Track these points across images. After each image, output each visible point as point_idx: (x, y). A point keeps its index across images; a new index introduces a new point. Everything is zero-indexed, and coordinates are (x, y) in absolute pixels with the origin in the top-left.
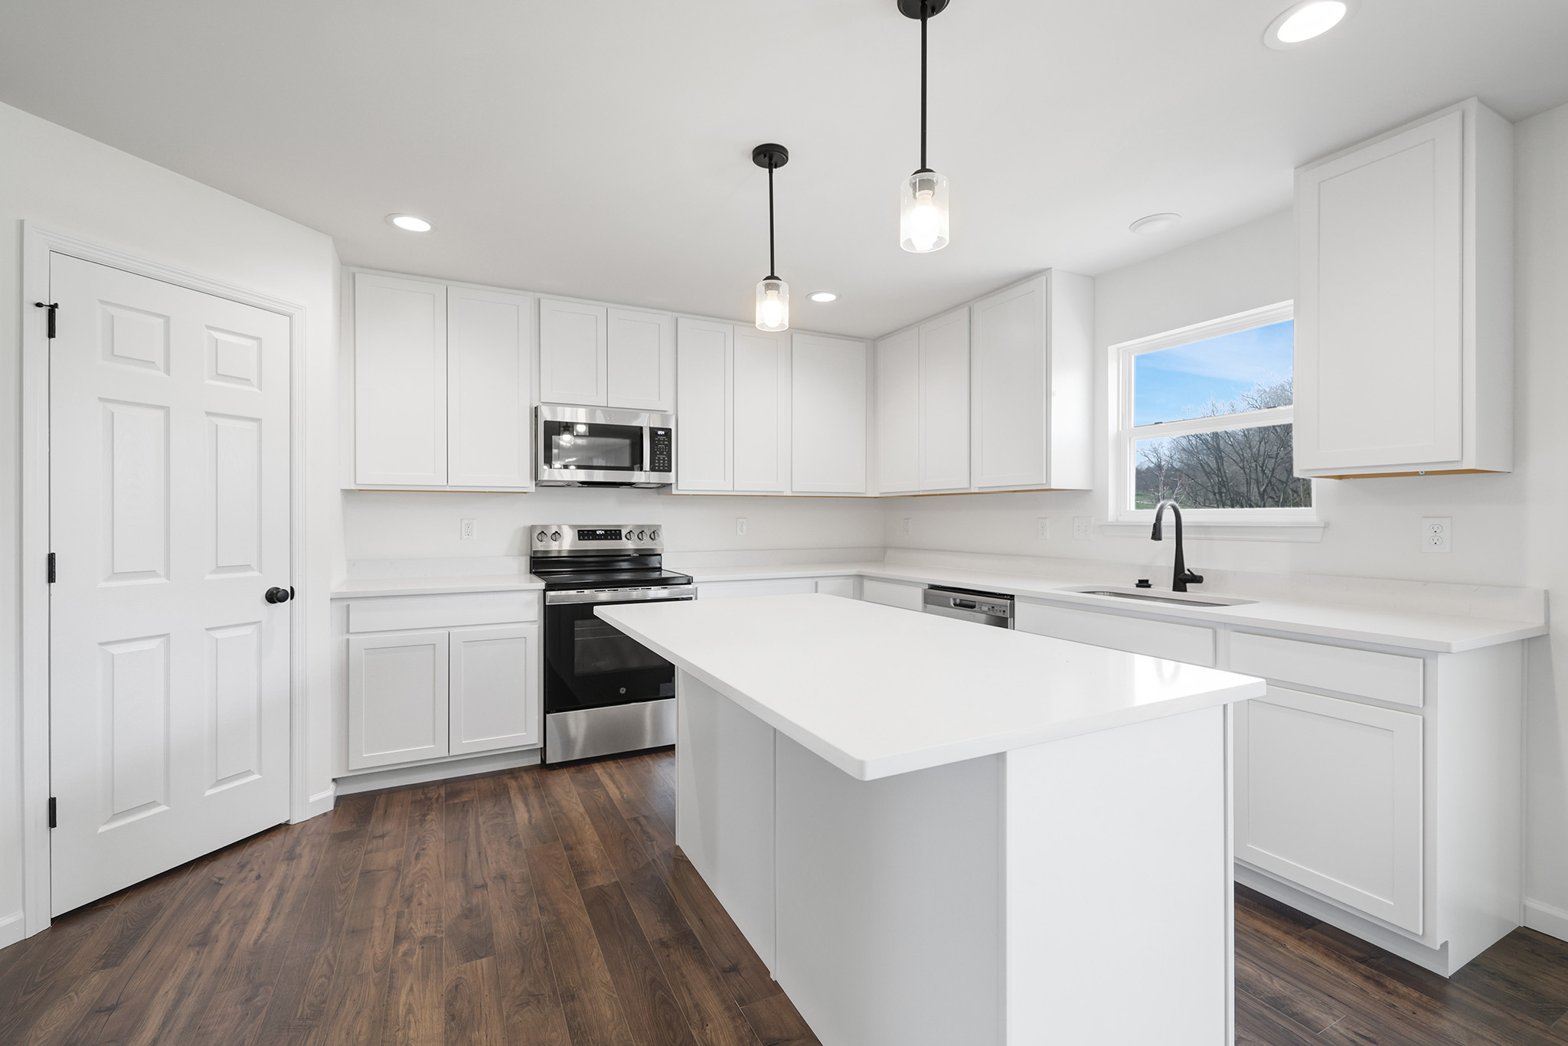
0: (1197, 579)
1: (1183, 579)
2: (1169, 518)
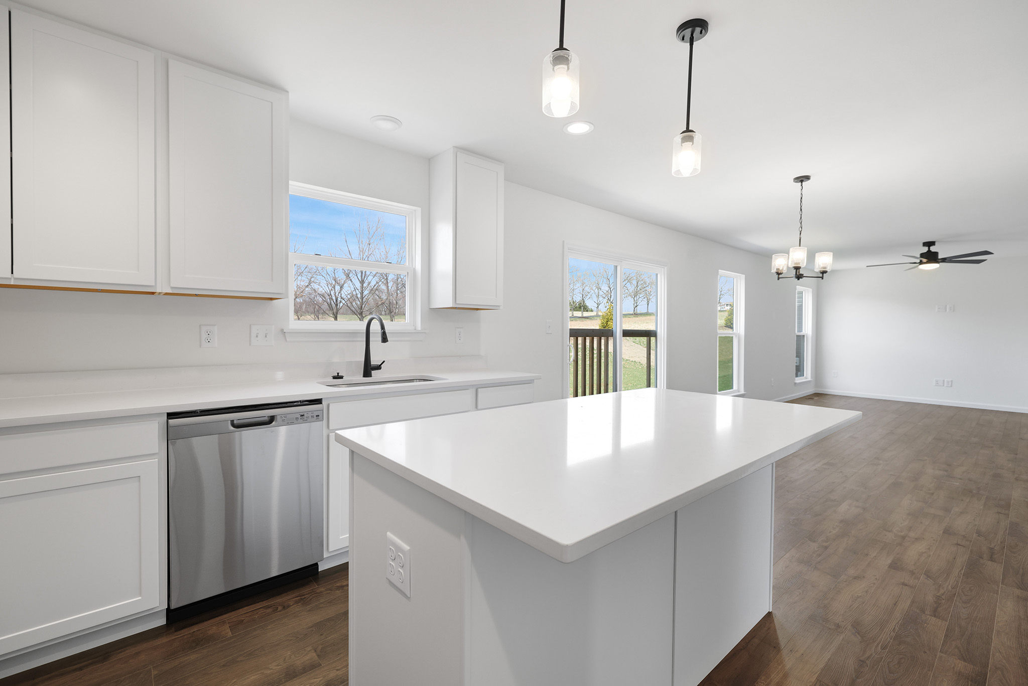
0: (378, 367)
1: (368, 369)
2: (375, 327)
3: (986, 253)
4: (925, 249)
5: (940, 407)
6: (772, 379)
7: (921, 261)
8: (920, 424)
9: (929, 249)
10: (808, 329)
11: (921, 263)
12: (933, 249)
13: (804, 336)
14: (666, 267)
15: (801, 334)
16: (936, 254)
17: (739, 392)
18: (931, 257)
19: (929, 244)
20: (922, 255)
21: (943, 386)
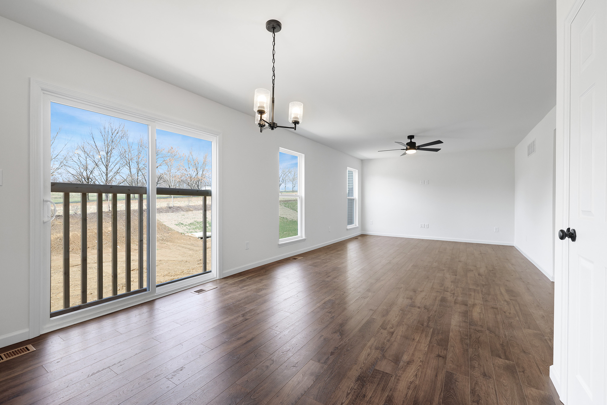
3: (439, 142)
4: (409, 141)
5: (423, 240)
6: (329, 227)
7: (407, 148)
8: (409, 254)
9: (411, 140)
10: (356, 195)
11: (407, 149)
12: (413, 140)
13: (354, 199)
14: (218, 136)
15: (352, 198)
16: (415, 143)
17: (302, 237)
18: (412, 145)
19: (411, 137)
20: (407, 144)
21: (424, 227)
